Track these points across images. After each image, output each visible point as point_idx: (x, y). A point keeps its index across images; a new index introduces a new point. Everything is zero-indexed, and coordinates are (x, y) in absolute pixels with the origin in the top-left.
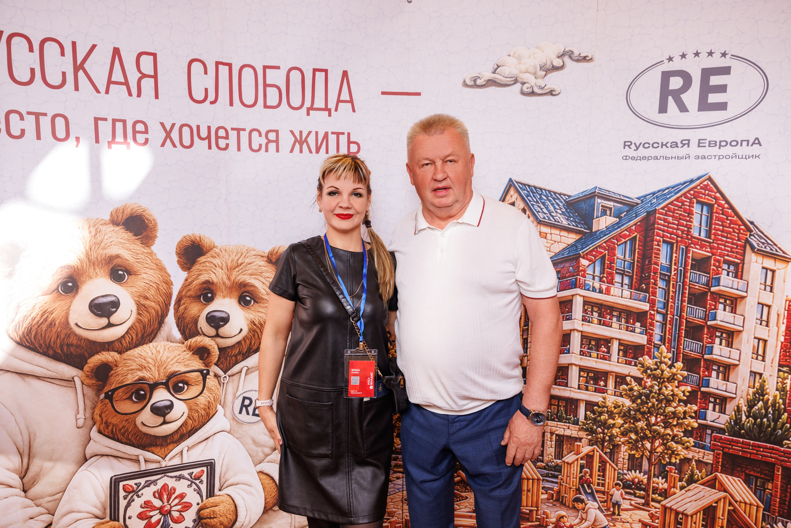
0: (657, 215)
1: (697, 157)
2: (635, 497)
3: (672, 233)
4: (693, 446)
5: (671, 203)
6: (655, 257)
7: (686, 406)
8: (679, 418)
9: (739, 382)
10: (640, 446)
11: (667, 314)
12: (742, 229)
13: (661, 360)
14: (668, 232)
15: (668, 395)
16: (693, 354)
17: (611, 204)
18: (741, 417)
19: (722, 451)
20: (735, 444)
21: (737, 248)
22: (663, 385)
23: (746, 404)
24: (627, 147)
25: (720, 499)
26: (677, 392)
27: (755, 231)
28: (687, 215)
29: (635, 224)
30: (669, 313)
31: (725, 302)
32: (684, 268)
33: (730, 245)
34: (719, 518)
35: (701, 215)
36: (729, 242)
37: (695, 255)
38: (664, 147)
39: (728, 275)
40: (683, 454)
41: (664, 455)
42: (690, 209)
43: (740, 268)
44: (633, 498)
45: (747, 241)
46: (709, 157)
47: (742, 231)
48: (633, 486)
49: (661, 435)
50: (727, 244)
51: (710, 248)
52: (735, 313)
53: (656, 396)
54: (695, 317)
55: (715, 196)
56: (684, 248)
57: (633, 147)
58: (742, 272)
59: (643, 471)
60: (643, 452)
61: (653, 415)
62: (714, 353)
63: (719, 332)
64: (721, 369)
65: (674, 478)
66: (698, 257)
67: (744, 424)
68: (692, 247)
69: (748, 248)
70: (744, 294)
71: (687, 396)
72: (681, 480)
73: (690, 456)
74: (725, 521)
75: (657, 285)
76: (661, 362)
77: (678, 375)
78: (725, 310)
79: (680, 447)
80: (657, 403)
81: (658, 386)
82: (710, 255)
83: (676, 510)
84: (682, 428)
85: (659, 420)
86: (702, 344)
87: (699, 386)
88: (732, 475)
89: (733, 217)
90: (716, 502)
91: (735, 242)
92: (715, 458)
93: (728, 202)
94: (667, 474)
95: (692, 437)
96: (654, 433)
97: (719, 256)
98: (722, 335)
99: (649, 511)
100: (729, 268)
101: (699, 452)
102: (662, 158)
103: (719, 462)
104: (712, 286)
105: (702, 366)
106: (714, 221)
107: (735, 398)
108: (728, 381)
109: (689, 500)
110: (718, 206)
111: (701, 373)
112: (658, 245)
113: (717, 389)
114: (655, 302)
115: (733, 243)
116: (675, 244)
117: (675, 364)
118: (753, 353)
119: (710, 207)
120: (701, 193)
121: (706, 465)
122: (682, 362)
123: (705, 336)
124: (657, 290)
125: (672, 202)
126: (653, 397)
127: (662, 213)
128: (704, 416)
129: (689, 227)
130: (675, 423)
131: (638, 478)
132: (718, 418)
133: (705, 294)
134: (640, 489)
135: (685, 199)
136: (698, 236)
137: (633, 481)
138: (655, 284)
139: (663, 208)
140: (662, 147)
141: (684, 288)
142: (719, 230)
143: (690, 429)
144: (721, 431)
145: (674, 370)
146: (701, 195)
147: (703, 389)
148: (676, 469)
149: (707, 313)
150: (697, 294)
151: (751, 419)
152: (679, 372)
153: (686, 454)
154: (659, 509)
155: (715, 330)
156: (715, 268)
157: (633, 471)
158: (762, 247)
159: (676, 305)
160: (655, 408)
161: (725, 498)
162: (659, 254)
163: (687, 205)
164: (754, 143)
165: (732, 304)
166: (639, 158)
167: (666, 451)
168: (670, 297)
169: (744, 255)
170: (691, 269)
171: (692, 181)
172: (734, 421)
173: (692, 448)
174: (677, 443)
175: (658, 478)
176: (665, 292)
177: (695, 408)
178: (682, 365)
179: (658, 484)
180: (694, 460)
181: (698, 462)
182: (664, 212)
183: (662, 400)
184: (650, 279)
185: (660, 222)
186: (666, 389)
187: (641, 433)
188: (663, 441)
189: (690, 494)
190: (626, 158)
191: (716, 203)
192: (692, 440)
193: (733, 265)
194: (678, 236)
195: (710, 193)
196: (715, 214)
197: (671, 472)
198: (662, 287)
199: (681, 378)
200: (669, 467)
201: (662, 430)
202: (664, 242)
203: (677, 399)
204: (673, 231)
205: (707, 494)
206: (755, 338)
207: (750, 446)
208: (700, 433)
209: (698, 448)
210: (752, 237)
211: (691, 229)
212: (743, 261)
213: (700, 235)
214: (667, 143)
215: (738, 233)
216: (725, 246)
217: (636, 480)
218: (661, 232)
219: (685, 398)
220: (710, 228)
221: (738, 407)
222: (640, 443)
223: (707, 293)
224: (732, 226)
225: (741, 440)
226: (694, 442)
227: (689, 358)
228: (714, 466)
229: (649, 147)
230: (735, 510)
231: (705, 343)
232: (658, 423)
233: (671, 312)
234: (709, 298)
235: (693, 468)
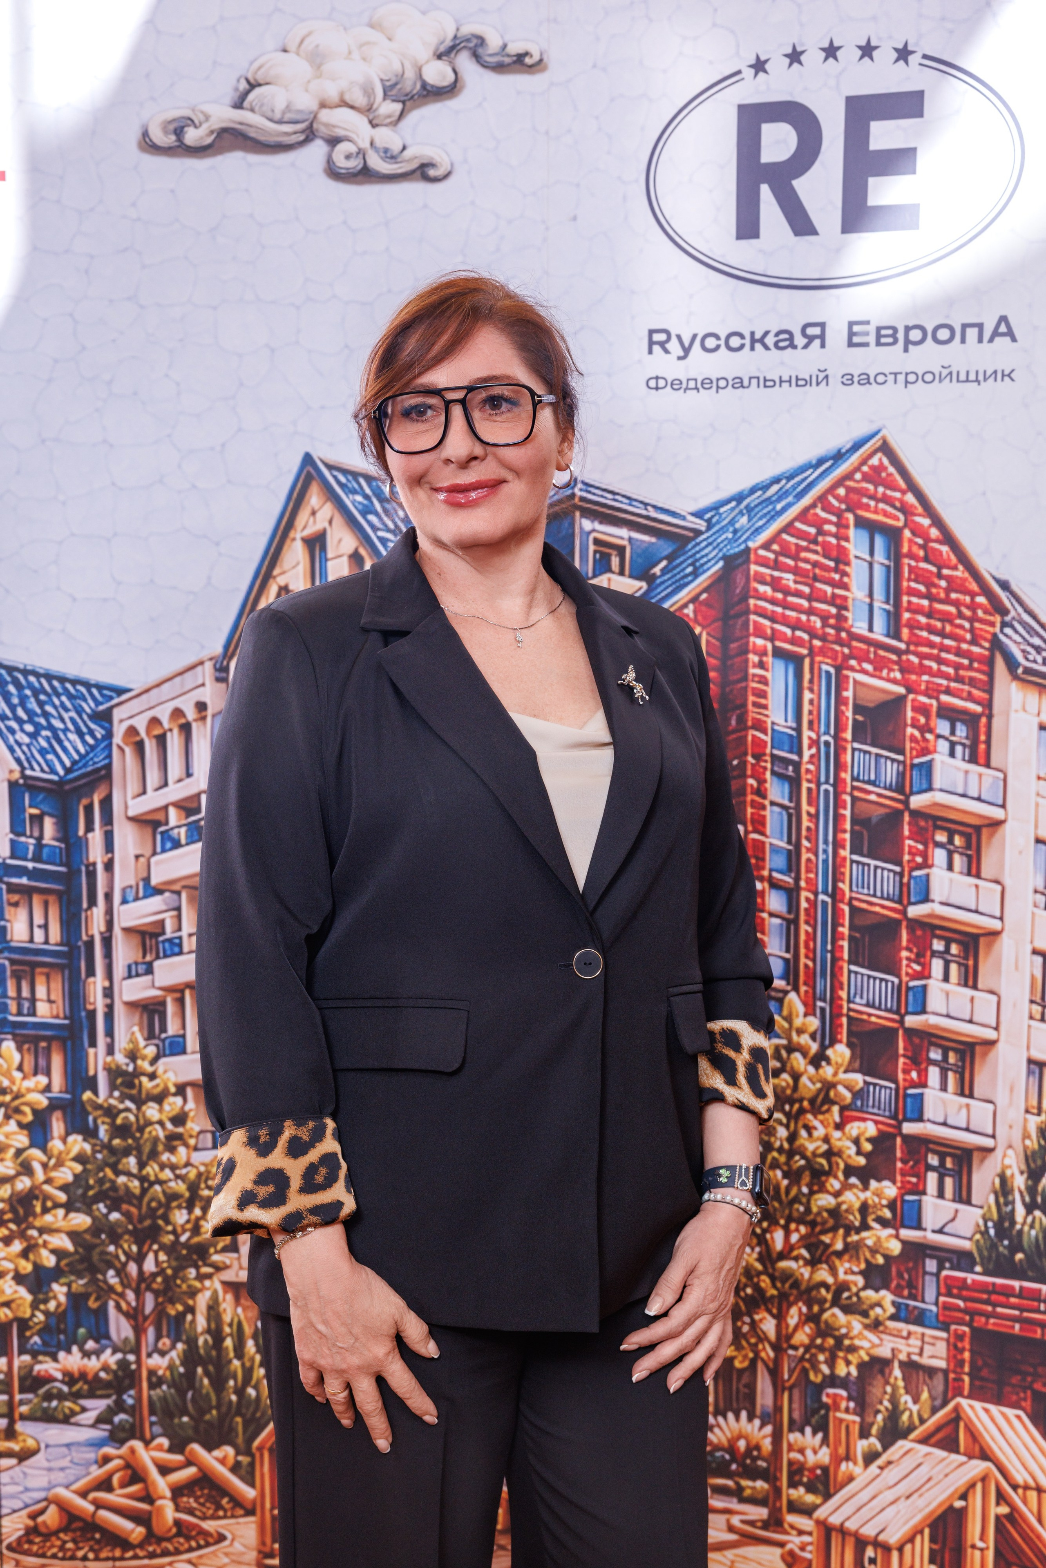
0: (753, 568)
1: (848, 380)
2: (742, 1500)
3: (796, 626)
4: (893, 1318)
5: (788, 528)
6: (755, 704)
7: (866, 1187)
8: (849, 1229)
9: (1001, 1100)
10: (745, 1329)
11: (798, 888)
12: (980, 606)
13: (790, 1039)
14: (785, 621)
15: (814, 1154)
16: (878, 1018)
17: (620, 534)
18: (1013, 1211)
19: (969, 1325)
20: (1002, 1299)
21: (970, 668)
22: (800, 1124)
23: (1024, 1167)
24: (656, 348)
25: (973, 1486)
26: (839, 1144)
27: (1015, 611)
28: (832, 564)
29: (694, 600)
30: (803, 884)
31: (951, 841)
32: (836, 737)
33: (951, 657)
34: (973, 1547)
35: (871, 565)
36: (947, 649)
37: (863, 693)
38: (758, 346)
39: (952, 754)
40: (866, 1344)
41: (814, 1356)
42: (838, 545)
43: (983, 729)
44: (733, 1504)
45: (996, 644)
46: (881, 379)
47: (980, 613)
48: (734, 1467)
49: (803, 1287)
50: (944, 655)
51: (902, 671)
52: (978, 876)
53: (783, 1159)
54: (874, 896)
55: (901, 501)
56: (832, 671)
57: (674, 346)
58: (988, 742)
59: (758, 1411)
60: (754, 1348)
61: (777, 1223)
62: (929, 1008)
63: (940, 938)
64: (952, 1058)
65: (847, 1427)
66: (871, 700)
67: (1020, 1232)
68: (852, 669)
69: (1000, 665)
70: (997, 813)
71: (867, 1156)
72: (864, 1433)
73: (884, 1352)
74: (990, 1555)
75: (764, 797)
76: (791, 1048)
77: (840, 1088)
78: (950, 867)
79: (856, 1324)
80: (785, 1182)
81: (787, 1126)
82: (902, 690)
83: (856, 1535)
84: (858, 1259)
85: (794, 1237)
86: (896, 981)
87: (898, 1117)
88: (999, 1400)
89: (955, 568)
90: (964, 1497)
91: (964, 646)
92: (953, 1352)
93: (937, 521)
94: (826, 1417)
95: (887, 1288)
96: (783, 1283)
97: (926, 694)
98: (947, 950)
99: (781, 1545)
100: (953, 732)
101: (909, 1334)
102: (754, 381)
103: (962, 1363)
104: (912, 793)
105: (901, 1051)
106: (905, 584)
107: (991, 1150)
108: (971, 1096)
109: (889, 1496)
110: (914, 533)
111: (901, 1076)
112: (762, 665)
113: (945, 1124)
114: (764, 852)
115: (959, 653)
116: (807, 661)
117: (829, 1052)
118: (1032, 1002)
119: (893, 535)
120: (863, 493)
121: (931, 1378)
122: (849, 1045)
123: (904, 954)
124: (767, 813)
125: (790, 525)
126: (775, 1165)
127: (764, 562)
128: (915, 1216)
129: (841, 604)
130: (839, 1246)
131: (746, 1438)
132: (953, 1220)
133: (894, 817)
134: (754, 1474)
135: (823, 515)
136: (865, 632)
137: (731, 1448)
138: (761, 792)
139: (766, 546)
140: (752, 348)
141: (839, 804)
142: (918, 610)
143: (880, 1260)
144: (963, 1260)
145: (827, 1071)
146: (865, 500)
147: (909, 1128)
148: (849, 1398)
149: (905, 880)
150: (874, 820)
151: (1038, 1213)
152: (842, 1076)
153: (874, 1346)
154: (810, 1534)
155: (929, 933)
156: (917, 733)
157: (730, 1416)
158: (1035, 661)
159: (821, 857)
160: (780, 1201)
161: (984, 1479)
162: (763, 694)
163: (829, 534)
164: (996, 333)
165: (968, 846)
166: (692, 384)
167: (819, 1341)
168: (804, 833)
169: (989, 687)
170: (854, 740)
171: (838, 456)
172: (995, 1226)
173: (891, 1324)
174: (847, 1310)
175: (802, 1432)
176: (790, 816)
177: (890, 1190)
178: (847, 1053)
179: (802, 1451)
180: (896, 1364)
181: (910, 1367)
182: (772, 556)
183: (801, 1170)
184: (744, 776)
185: (762, 588)
186: (810, 1135)
187: (746, 1286)
188: (810, 1308)
189: (892, 1475)
190: (655, 383)
191: (906, 525)
192: (887, 1297)
193: (964, 722)
194: (813, 634)
195: (889, 492)
196: (906, 561)
197: (837, 1408)
198: (779, 800)
199: (848, 1095)
200: (831, 1391)
201: (806, 1272)
202: (778, 653)
203: (842, 1166)
204: (799, 619)
205: (937, 1472)
206: (1035, 952)
207: (1039, 1301)
208: (908, 1271)
209: (907, 1321)
210: (1008, 630)
211: (846, 609)
212: (988, 705)
213: (871, 629)
214: (766, 333)
215: (971, 620)
216: (940, 661)
217: (742, 1444)
218: (767, 623)
219: (862, 1161)
220: (897, 604)
221: (1003, 1177)
222: (747, 1319)
223: (898, 814)
224: (954, 596)
225: (1016, 1284)
226: (894, 1303)
227: (867, 1028)
228: (952, 1376)
229: (718, 347)
230: (1013, 1517)
231: (905, 979)
232: (792, 1248)
233: (808, 881)
234: (906, 833)
235: (895, 1388)
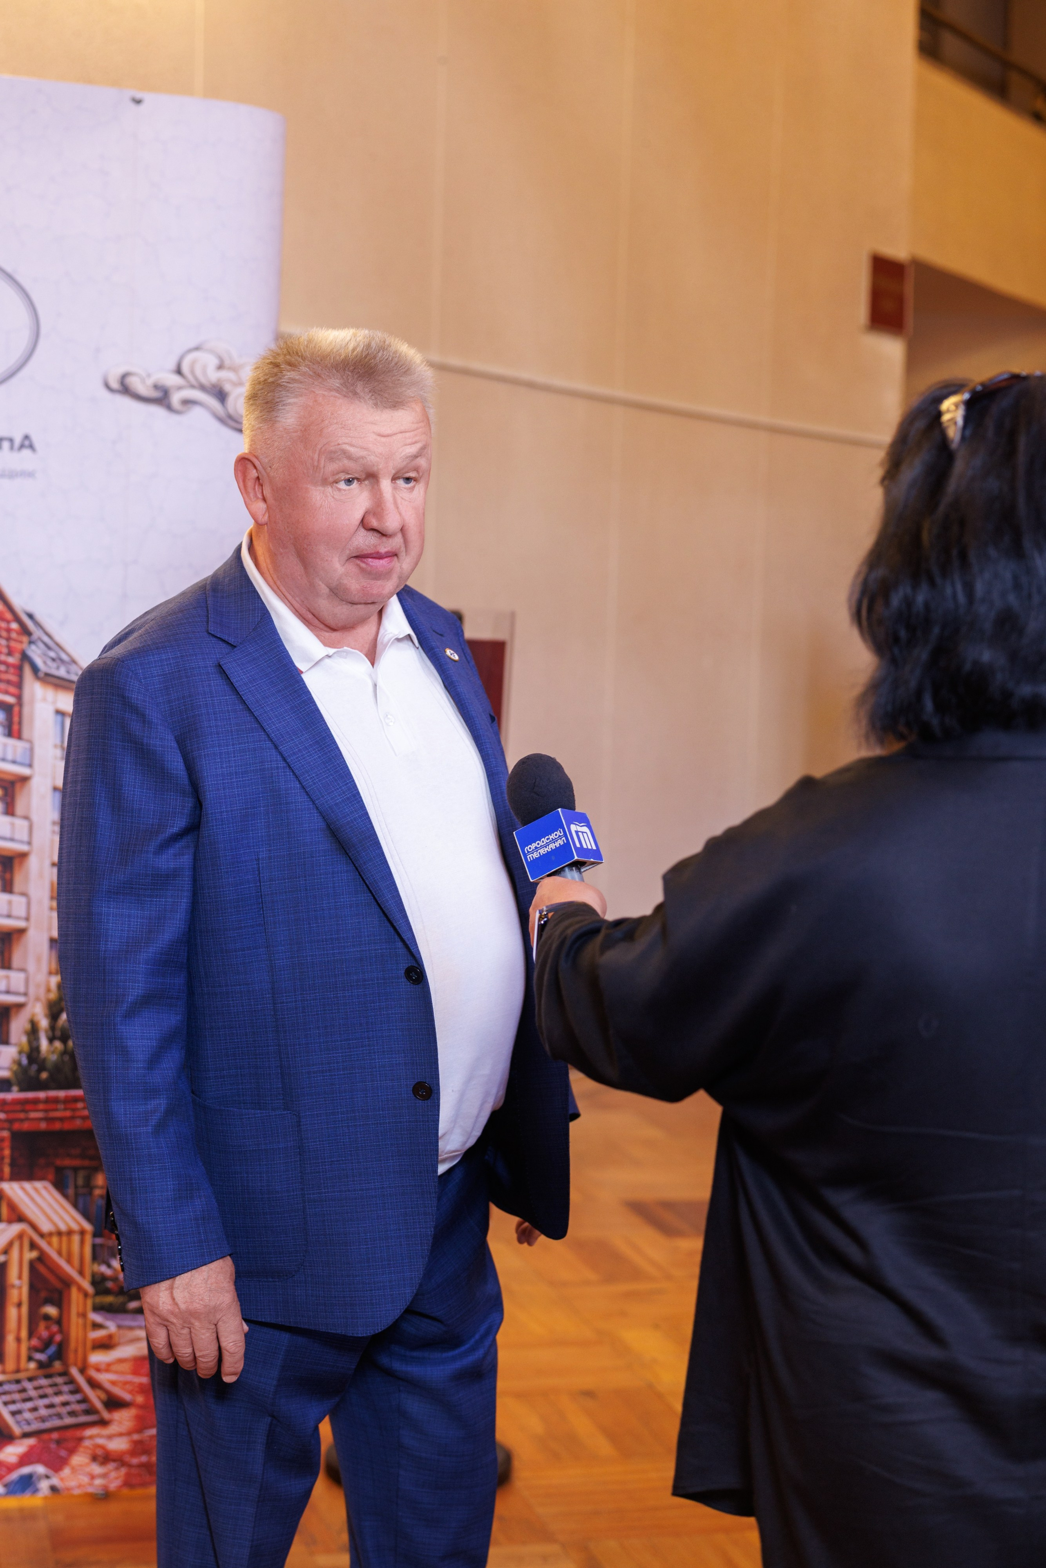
9: (31, 967)
12: (13, 630)
18: (40, 1044)
19: (9, 1130)
20: (32, 1107)
23: (47, 1012)
27: (37, 633)
34: (13, 1286)
43: (16, 714)
45: (24, 656)
47: (13, 635)
52: (13, 815)
58: (20, 722)
67: (44, 1058)
69: (27, 671)
70: (27, 772)
74: (25, 1288)
88: (30, 1178)
107: (24, 1005)
108: (10, 969)
144: (3, 1085)
151: (56, 1043)
158: (52, 668)
161: (21, 1237)
164: (22, 446)
165: (6, 795)
169: (19, 685)
172: (27, 1057)
193: (3, 710)
207: (60, 1103)
210: (32, 647)
212: (19, 697)
221: (32, 1022)
225: (42, 1095)
230: (42, 1258)
